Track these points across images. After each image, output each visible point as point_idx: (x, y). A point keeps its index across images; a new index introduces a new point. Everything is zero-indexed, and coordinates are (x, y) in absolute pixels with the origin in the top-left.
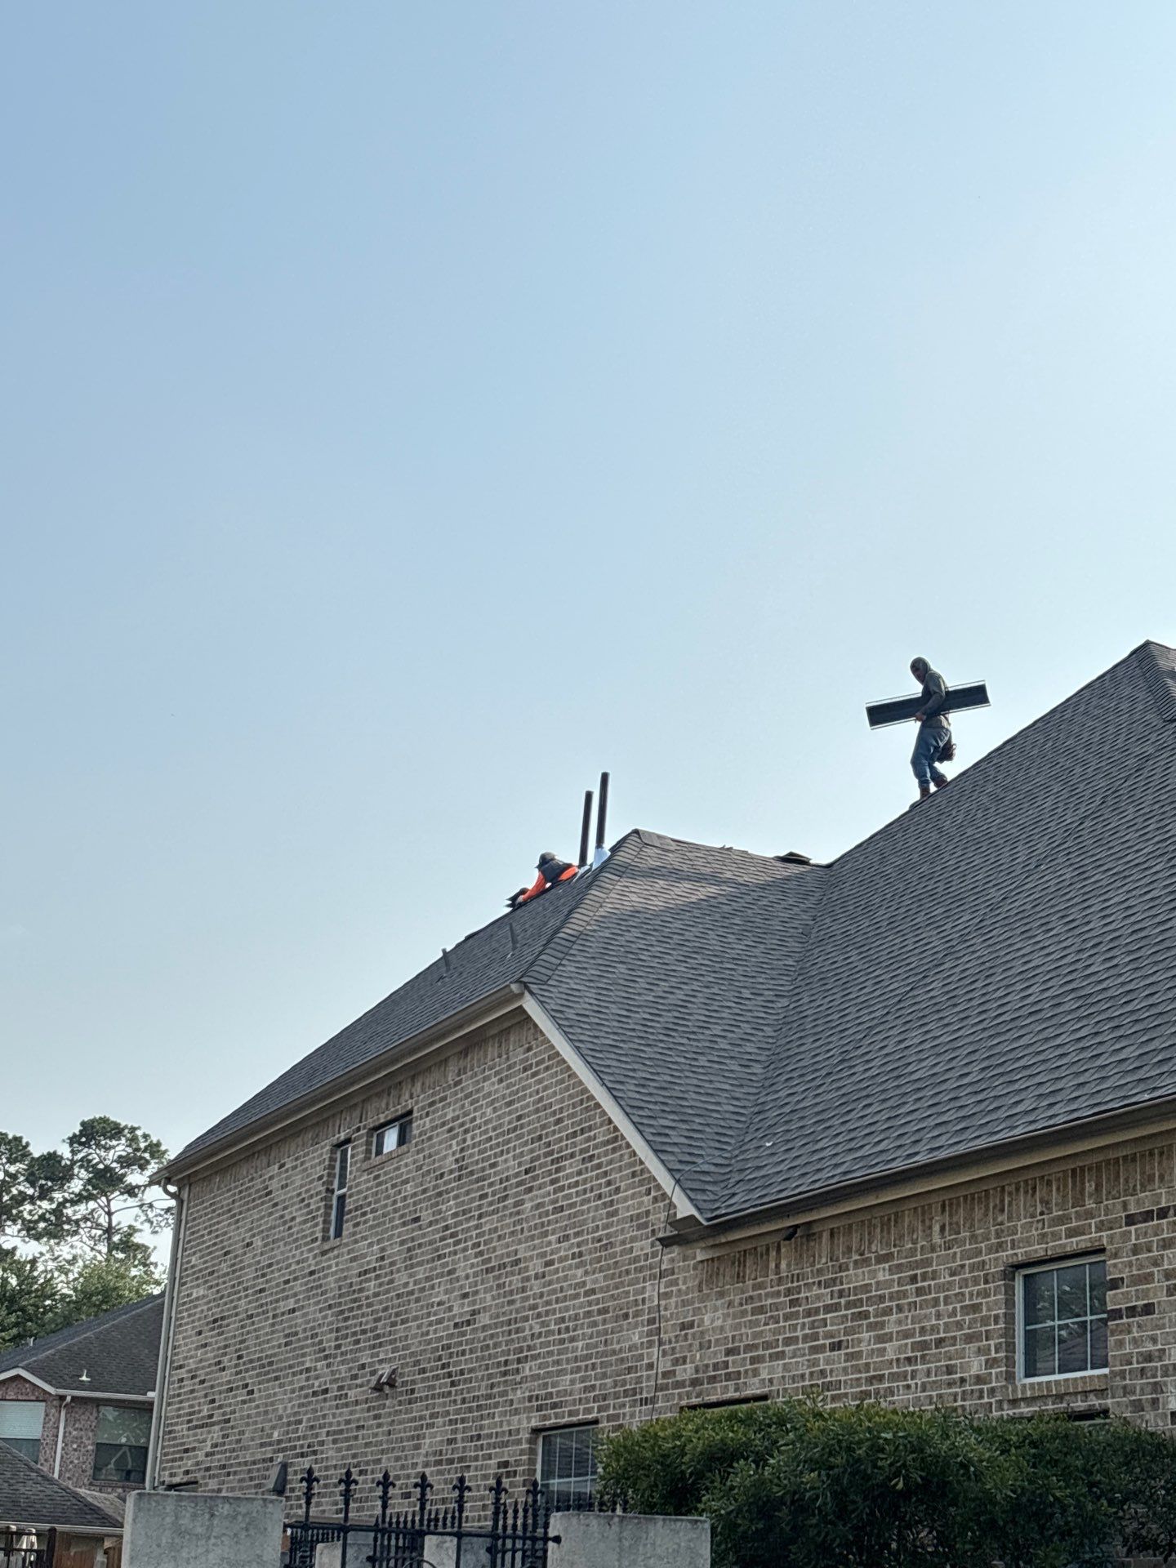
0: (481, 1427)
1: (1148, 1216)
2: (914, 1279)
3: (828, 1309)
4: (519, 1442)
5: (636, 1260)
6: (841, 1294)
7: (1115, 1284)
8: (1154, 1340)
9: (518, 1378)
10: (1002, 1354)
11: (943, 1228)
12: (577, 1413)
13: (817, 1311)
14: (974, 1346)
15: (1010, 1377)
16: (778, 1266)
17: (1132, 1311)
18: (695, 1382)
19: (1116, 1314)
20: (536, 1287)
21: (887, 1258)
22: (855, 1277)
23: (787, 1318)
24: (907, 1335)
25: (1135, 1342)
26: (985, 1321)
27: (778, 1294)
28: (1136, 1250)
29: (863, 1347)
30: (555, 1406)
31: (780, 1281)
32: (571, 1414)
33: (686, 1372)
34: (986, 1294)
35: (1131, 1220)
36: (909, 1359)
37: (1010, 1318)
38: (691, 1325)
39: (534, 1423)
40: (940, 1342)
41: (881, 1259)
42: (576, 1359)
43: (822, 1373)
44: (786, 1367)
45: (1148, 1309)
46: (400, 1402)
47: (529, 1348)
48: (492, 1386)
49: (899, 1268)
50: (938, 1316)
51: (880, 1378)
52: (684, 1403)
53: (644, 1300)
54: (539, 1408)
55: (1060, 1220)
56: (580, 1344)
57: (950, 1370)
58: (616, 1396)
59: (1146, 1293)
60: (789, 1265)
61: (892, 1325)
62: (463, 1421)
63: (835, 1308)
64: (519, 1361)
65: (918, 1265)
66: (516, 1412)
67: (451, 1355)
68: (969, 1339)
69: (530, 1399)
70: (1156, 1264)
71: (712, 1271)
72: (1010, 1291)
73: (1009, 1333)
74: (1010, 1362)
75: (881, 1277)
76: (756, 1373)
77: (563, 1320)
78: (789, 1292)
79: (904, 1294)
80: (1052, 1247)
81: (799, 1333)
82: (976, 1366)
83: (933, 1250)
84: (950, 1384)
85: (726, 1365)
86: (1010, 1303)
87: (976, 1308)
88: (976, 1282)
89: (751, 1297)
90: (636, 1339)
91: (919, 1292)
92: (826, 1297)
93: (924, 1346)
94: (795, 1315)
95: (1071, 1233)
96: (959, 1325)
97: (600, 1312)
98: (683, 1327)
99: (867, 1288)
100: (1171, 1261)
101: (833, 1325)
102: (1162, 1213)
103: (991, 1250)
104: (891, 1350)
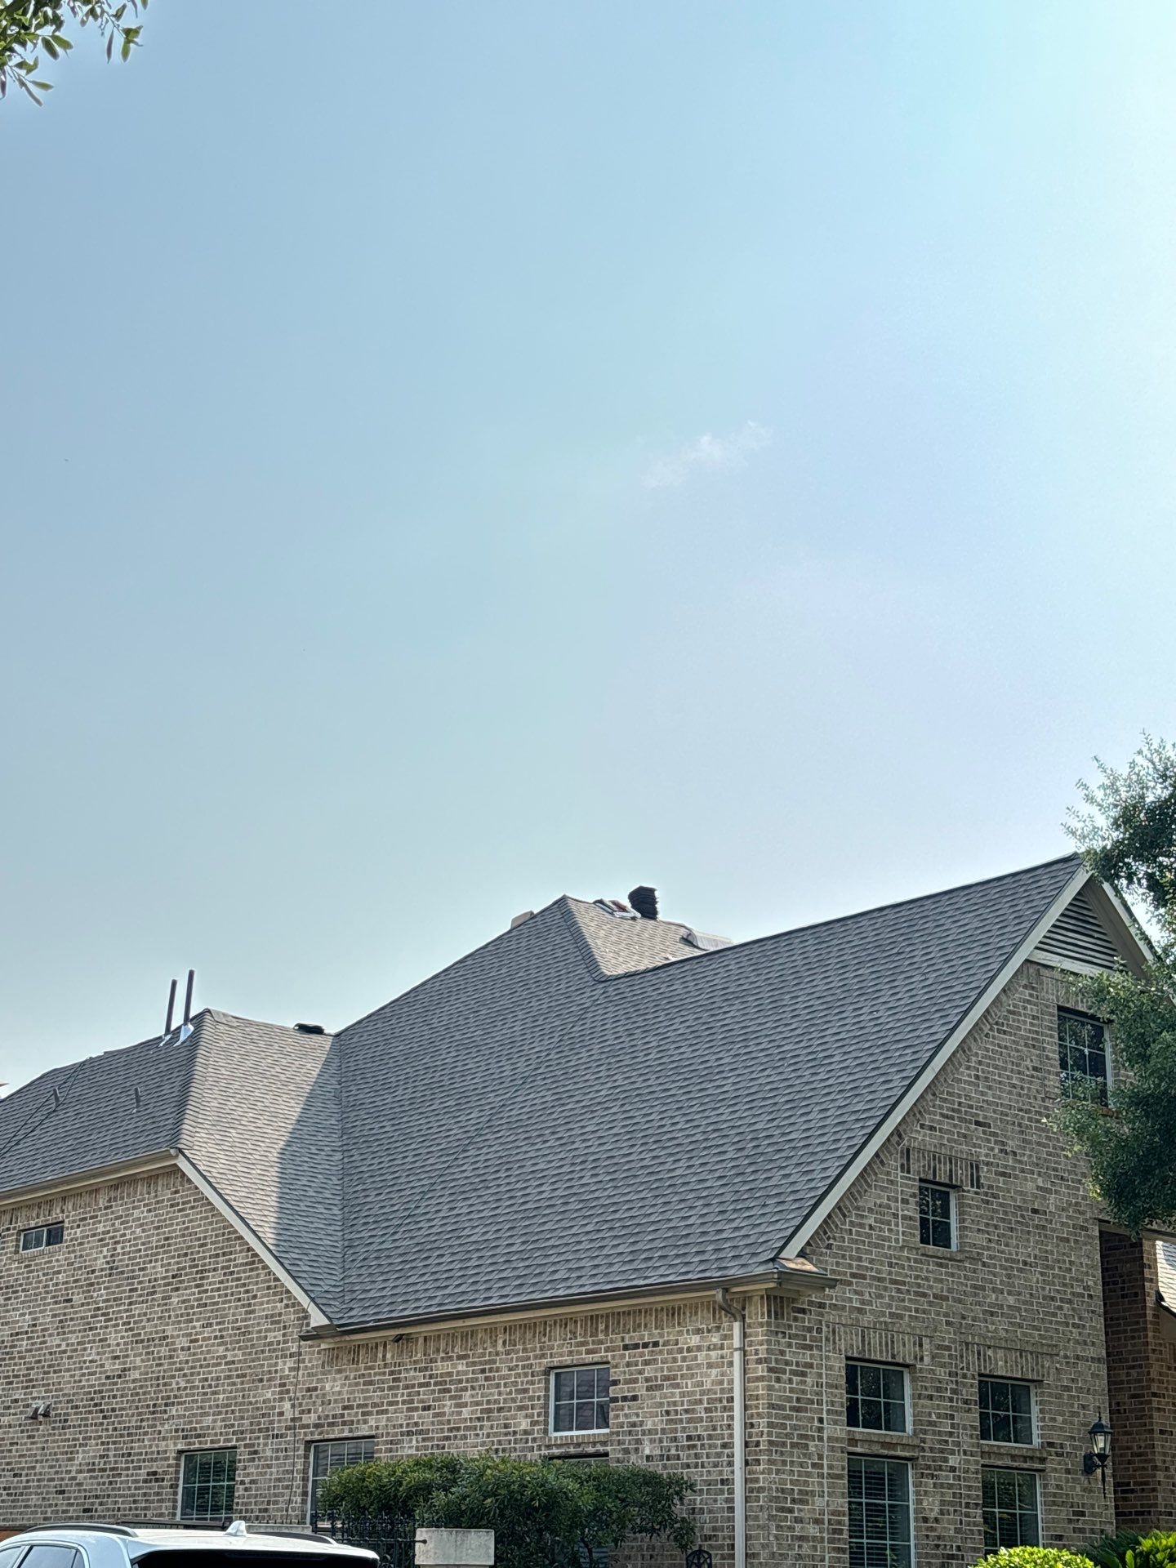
0: (132, 1448)
1: (636, 1346)
2: (483, 1371)
3: (421, 1385)
4: (167, 1459)
5: (271, 1344)
6: (431, 1377)
7: (615, 1383)
8: (637, 1415)
9: (165, 1416)
10: (542, 1419)
11: (504, 1343)
12: (219, 1441)
13: (413, 1386)
14: (523, 1413)
15: (546, 1431)
16: (384, 1356)
17: (625, 1399)
18: (317, 1426)
19: (615, 1400)
20: (183, 1356)
21: (465, 1357)
22: (442, 1367)
23: (390, 1388)
24: (477, 1404)
25: (625, 1416)
26: (531, 1398)
27: (384, 1373)
28: (628, 1364)
29: (447, 1409)
30: (199, 1436)
31: (385, 1366)
32: (211, 1442)
33: (311, 1419)
34: (534, 1383)
35: (626, 1347)
36: (478, 1419)
37: (547, 1397)
38: (316, 1389)
39: (179, 1447)
40: (500, 1410)
41: (460, 1358)
42: (218, 1406)
43: (416, 1424)
44: (388, 1419)
45: (635, 1398)
46: (53, 1428)
47: (176, 1397)
48: (141, 1421)
49: (473, 1364)
50: (500, 1394)
51: (458, 1429)
52: (308, 1438)
53: (276, 1372)
54: (186, 1437)
55: (582, 1344)
56: (222, 1396)
57: (506, 1426)
58: (252, 1432)
59: (634, 1389)
60: (393, 1357)
61: (467, 1397)
62: (114, 1443)
63: (428, 1385)
64: (165, 1405)
65: (486, 1363)
66: (164, 1438)
67: (102, 1398)
68: (520, 1408)
69: (177, 1431)
70: (640, 1373)
71: (333, 1356)
72: (547, 1382)
73: (546, 1406)
74: (546, 1423)
75: (460, 1368)
76: (366, 1422)
77: (206, 1380)
78: (391, 1373)
79: (477, 1380)
80: (576, 1359)
81: (399, 1399)
82: (524, 1424)
83: (497, 1354)
84: (506, 1435)
85: (343, 1416)
86: (547, 1389)
87: (526, 1391)
88: (526, 1375)
89: (363, 1375)
90: (269, 1395)
91: (487, 1379)
92: (420, 1378)
93: (489, 1411)
94: (398, 1388)
95: (588, 1352)
96: (514, 1400)
97: (238, 1376)
98: (308, 1390)
99: (450, 1374)
100: (649, 1372)
101: (425, 1395)
102: (645, 1345)
103: (536, 1357)
104: (466, 1412)
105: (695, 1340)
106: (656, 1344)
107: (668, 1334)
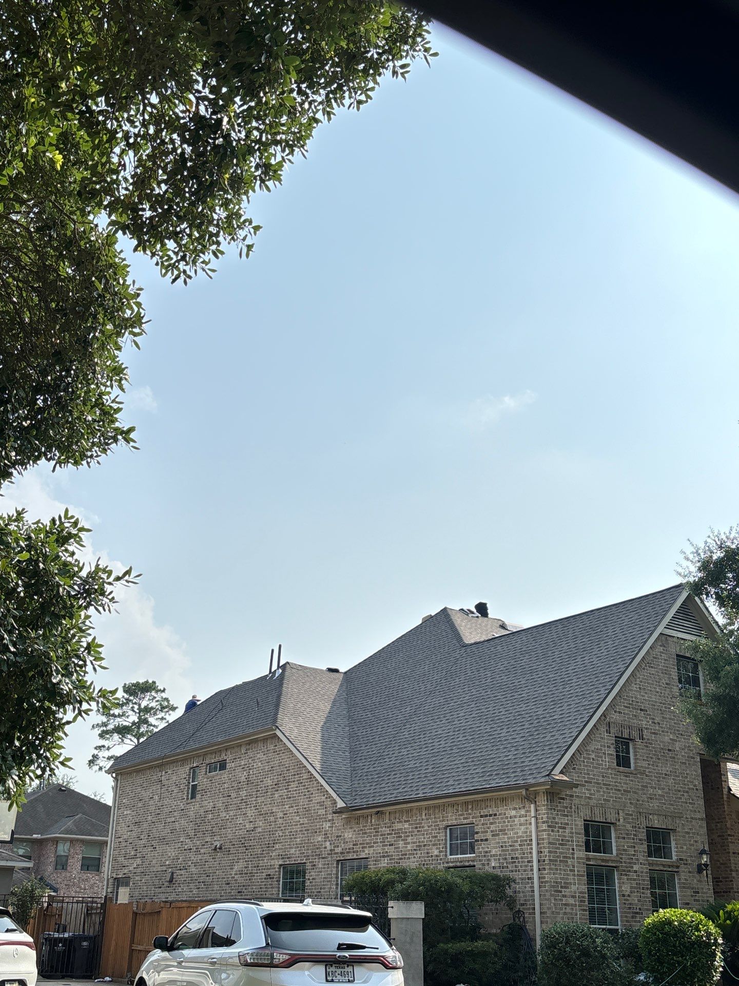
0: (259, 863)
1: (486, 816)
2: (416, 828)
3: (388, 834)
4: (275, 868)
5: (320, 815)
6: (393, 830)
7: (477, 833)
8: (488, 848)
9: (274, 849)
10: (444, 850)
11: (426, 814)
12: (298, 860)
13: (384, 835)
14: (435, 847)
15: (446, 855)
16: (371, 821)
17: (482, 840)
18: (342, 853)
19: (477, 841)
20: (280, 821)
21: (408, 821)
22: (398, 826)
23: (374, 836)
24: (414, 843)
25: (483, 848)
26: (439, 840)
27: (371, 829)
28: (483, 824)
29: (400, 845)
30: (289, 858)
31: (372, 825)
32: (295, 860)
33: (339, 850)
34: (439, 833)
35: (481, 816)
36: (415, 850)
37: (446, 840)
38: (341, 836)
39: (280, 863)
40: (425, 846)
41: (405, 821)
42: (297, 844)
43: (387, 852)
44: (374, 850)
45: (487, 840)
46: (224, 855)
47: (278, 840)
48: (263, 851)
49: (412, 824)
50: (424, 838)
51: (406, 854)
52: (338, 859)
53: (323, 828)
54: (283, 858)
55: (461, 815)
56: (298, 840)
57: (428, 853)
58: (313, 856)
59: (486, 836)
60: (375, 821)
61: (409, 840)
62: (251, 861)
63: (391, 834)
64: (274, 844)
65: (417, 824)
66: (273, 859)
67: (245, 840)
68: (434, 845)
69: (279, 855)
70: (488, 828)
71: (348, 821)
72: (446, 833)
73: (446, 844)
74: (446, 851)
75: (406, 826)
76: (364, 851)
77: (291, 832)
78: (375, 829)
79: (414, 832)
80: (459, 822)
81: (379, 841)
82: (436, 852)
83: (423, 820)
84: (428, 857)
85: (353, 848)
86: (446, 836)
87: (436, 837)
88: (436, 829)
89: (362, 829)
90: (320, 839)
91: (418, 831)
92: (388, 831)
93: (420, 846)
94: (378, 835)
95: (465, 819)
96: (431, 841)
97: (305, 830)
98: (337, 837)
99: (401, 829)
100: (493, 827)
101: (390, 839)
102: (491, 815)
103: (440, 821)
104: (409, 847)
105: (513, 813)
106: (495, 815)
107: (501, 810)
